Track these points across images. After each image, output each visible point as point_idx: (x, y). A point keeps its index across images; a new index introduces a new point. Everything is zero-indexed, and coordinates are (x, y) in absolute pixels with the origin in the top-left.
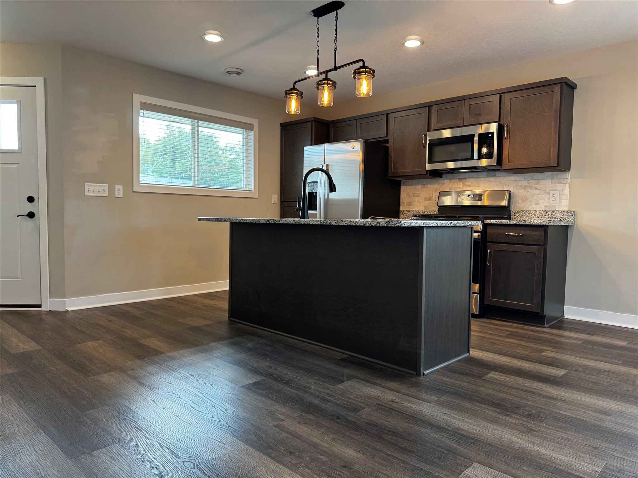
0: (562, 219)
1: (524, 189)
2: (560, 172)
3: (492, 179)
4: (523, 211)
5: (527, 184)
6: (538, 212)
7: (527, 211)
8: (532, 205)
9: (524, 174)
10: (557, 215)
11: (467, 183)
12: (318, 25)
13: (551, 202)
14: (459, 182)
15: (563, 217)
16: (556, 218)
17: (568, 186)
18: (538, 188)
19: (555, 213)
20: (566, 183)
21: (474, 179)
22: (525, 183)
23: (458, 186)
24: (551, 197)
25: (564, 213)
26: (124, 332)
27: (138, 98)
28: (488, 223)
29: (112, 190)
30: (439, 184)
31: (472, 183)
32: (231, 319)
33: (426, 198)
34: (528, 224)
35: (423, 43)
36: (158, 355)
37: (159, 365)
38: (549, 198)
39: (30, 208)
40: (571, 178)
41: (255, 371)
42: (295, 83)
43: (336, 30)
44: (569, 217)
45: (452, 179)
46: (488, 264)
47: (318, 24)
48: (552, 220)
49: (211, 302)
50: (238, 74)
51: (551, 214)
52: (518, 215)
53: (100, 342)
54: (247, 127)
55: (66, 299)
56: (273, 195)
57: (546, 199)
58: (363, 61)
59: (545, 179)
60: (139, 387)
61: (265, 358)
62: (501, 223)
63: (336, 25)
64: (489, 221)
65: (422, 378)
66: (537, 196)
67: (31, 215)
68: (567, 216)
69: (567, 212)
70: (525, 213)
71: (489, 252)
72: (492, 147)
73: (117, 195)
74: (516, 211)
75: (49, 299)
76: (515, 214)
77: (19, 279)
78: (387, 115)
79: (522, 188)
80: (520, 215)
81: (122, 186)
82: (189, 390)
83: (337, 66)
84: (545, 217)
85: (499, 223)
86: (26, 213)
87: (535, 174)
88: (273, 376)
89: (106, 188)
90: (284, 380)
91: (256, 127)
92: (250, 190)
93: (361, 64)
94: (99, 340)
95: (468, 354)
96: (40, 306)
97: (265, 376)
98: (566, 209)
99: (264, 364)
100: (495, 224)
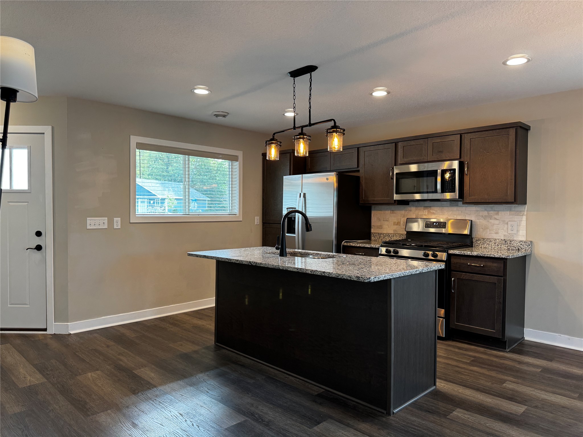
0: (520, 248)
1: (485, 219)
2: (517, 205)
3: (455, 208)
4: (484, 239)
5: (487, 215)
6: (498, 241)
7: (488, 239)
8: (492, 234)
9: (484, 205)
10: (515, 244)
11: (432, 211)
12: (294, 85)
13: (510, 232)
14: (424, 209)
15: (521, 246)
16: (514, 247)
17: (524, 218)
18: (497, 219)
19: (513, 242)
20: (523, 215)
21: (438, 208)
22: (486, 213)
23: (424, 213)
24: (510, 228)
25: (521, 243)
26: (121, 360)
27: (134, 140)
28: (452, 253)
29: (111, 222)
30: (407, 210)
31: (436, 211)
32: (217, 344)
33: (395, 222)
34: (488, 256)
35: (388, 93)
36: (150, 389)
37: (151, 402)
38: (508, 229)
39: (38, 241)
40: (527, 211)
41: (238, 410)
42: (274, 134)
43: (310, 91)
44: (527, 247)
45: (419, 207)
46: (453, 291)
47: (294, 83)
48: (511, 248)
49: (200, 322)
50: (224, 116)
51: (510, 243)
52: (479, 242)
53: (98, 372)
54: (232, 158)
55: (69, 323)
56: (256, 217)
57: (505, 229)
58: (334, 120)
59: (503, 211)
60: (133, 429)
61: (248, 393)
62: (463, 254)
63: (311, 86)
64: (453, 251)
65: (391, 417)
66: (496, 225)
67: (39, 248)
68: (524, 246)
69: (525, 242)
70: (486, 241)
71: (453, 280)
72: (453, 182)
73: (115, 227)
74: (478, 239)
75: (54, 323)
76: (477, 242)
77: (28, 305)
78: (358, 148)
79: (482, 218)
80: (481, 242)
81: (120, 218)
82: (178, 433)
83: (312, 122)
84: (505, 245)
85: (462, 254)
86: (34, 247)
87: (494, 205)
88: (255, 416)
89: (106, 222)
90: (264, 421)
91: (241, 158)
92: (235, 214)
93: (332, 123)
94: (98, 370)
95: (435, 387)
96: (45, 330)
97: (247, 417)
98: (524, 239)
99: (247, 400)
100: (458, 254)
